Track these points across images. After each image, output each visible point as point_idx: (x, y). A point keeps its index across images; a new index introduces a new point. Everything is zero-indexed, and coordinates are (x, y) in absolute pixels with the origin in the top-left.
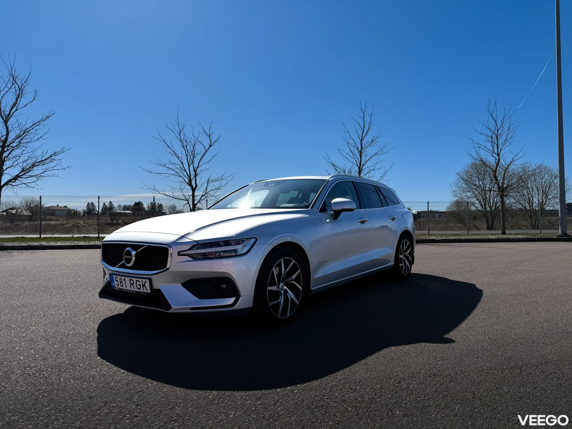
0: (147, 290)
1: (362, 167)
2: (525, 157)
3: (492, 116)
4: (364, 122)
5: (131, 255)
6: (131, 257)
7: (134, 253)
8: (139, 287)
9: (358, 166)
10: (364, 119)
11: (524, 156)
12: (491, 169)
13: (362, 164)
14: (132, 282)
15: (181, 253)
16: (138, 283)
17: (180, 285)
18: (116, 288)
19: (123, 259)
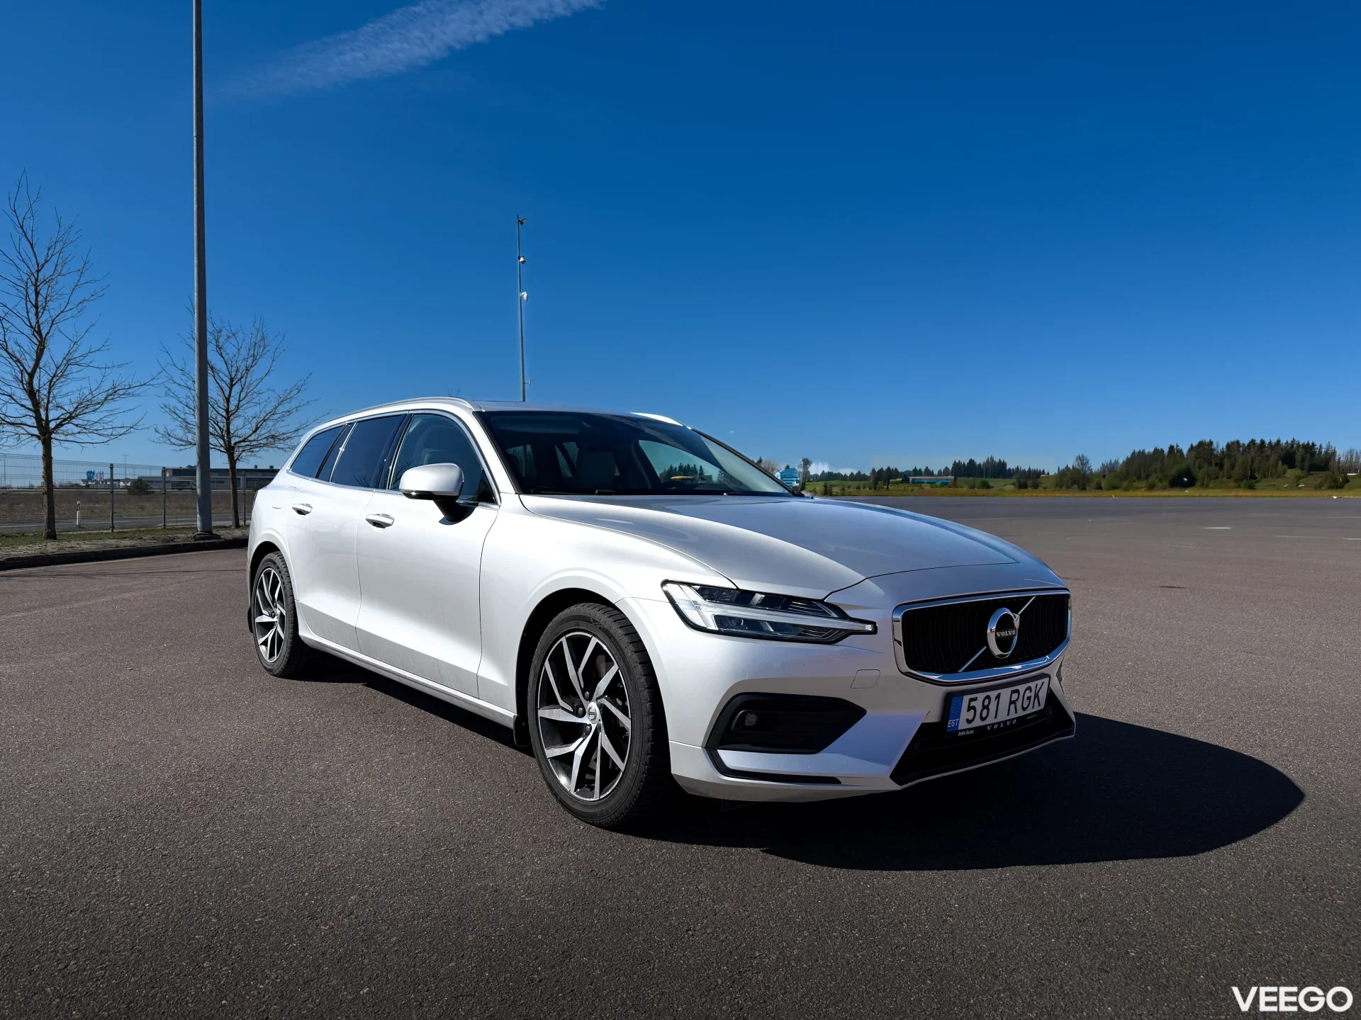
0: (1040, 705)
5: (1012, 625)
6: (1012, 632)
18: (961, 731)
19: (986, 643)
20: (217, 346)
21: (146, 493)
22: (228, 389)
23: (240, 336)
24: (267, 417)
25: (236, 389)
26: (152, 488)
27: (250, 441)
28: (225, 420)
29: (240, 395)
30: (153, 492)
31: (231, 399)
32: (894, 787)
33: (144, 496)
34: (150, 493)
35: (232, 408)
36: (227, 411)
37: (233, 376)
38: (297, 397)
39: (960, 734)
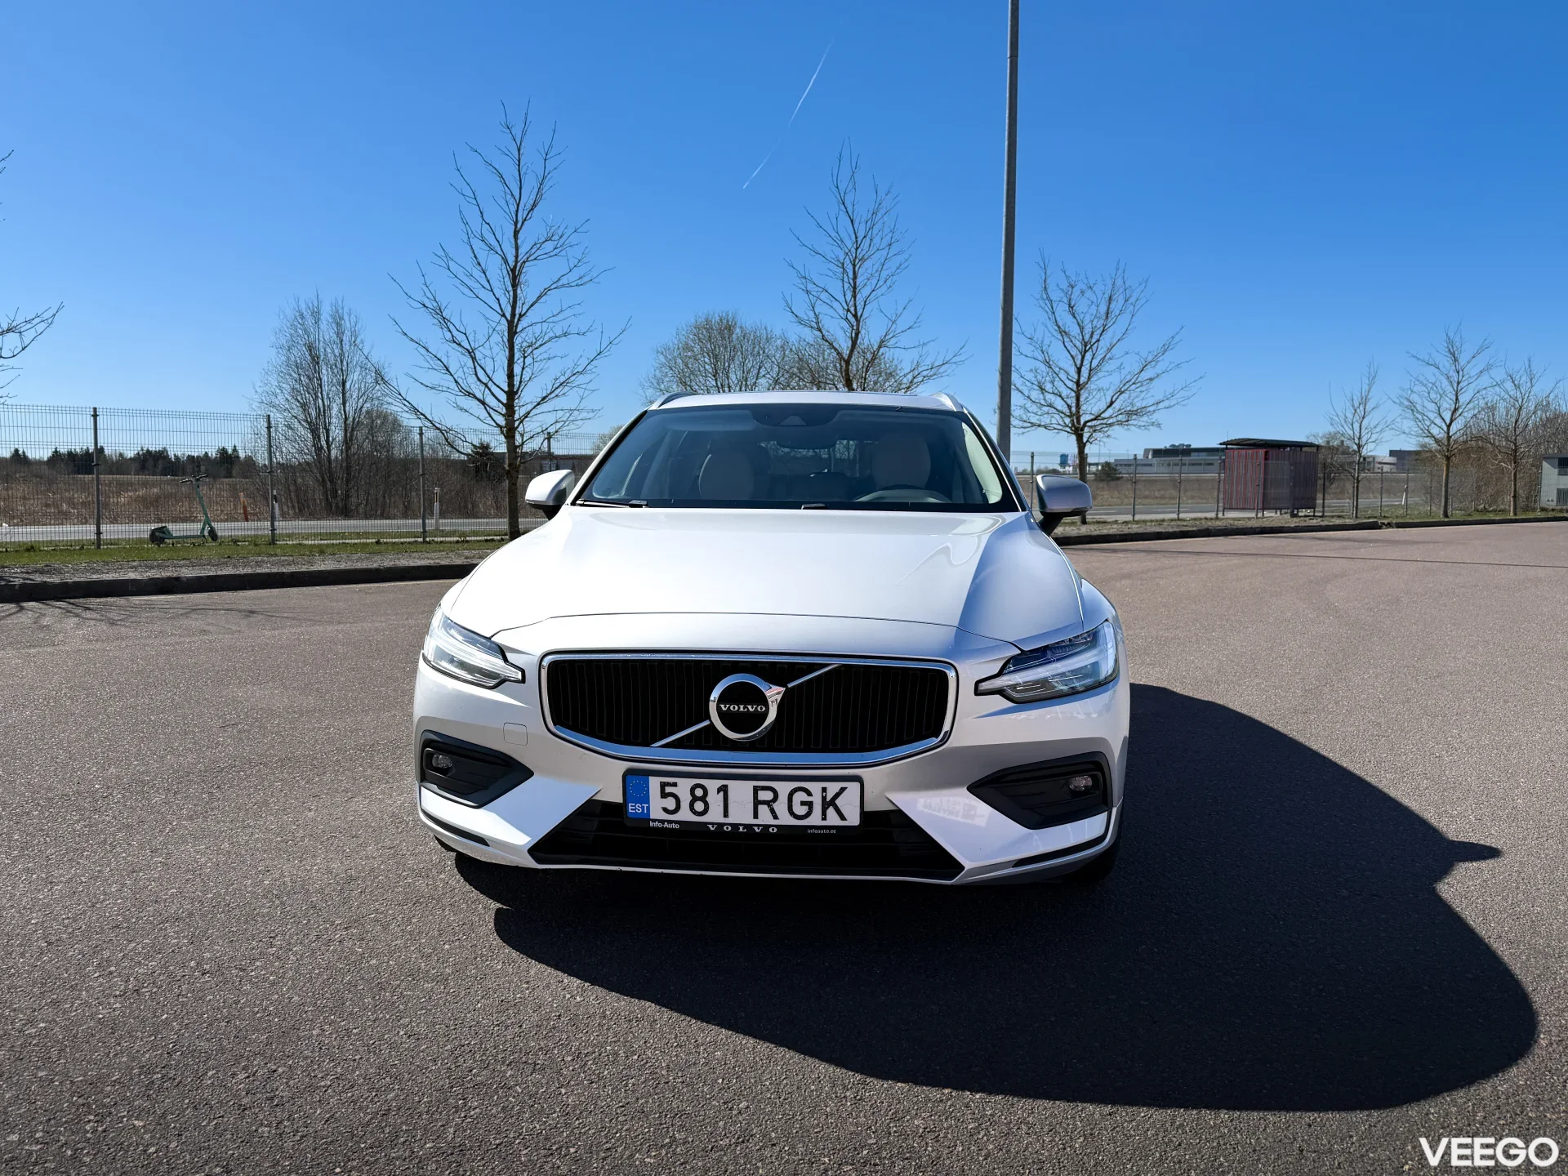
0: (843, 818)
1: (519, 320)
2: (919, 327)
3: (844, 204)
4: (519, 171)
5: (762, 700)
6: (761, 709)
7: (774, 694)
8: (801, 810)
9: (504, 315)
10: (519, 161)
11: (917, 325)
12: (836, 349)
13: (517, 312)
14: (766, 796)
15: (984, 686)
16: (800, 797)
17: (965, 788)
18: (654, 821)
19: (708, 717)
20: (1070, 305)
21: (1113, 480)
22: (1080, 357)
23: (1098, 289)
24: (1126, 387)
25: (1088, 356)
26: (1120, 473)
27: (1104, 419)
28: (1073, 394)
29: (1091, 362)
30: (1122, 477)
31: (1083, 369)
32: (530, 863)
33: (1113, 483)
34: (1118, 479)
35: (1082, 380)
36: (1078, 383)
37: (1086, 340)
38: (1163, 360)
39: (651, 824)
